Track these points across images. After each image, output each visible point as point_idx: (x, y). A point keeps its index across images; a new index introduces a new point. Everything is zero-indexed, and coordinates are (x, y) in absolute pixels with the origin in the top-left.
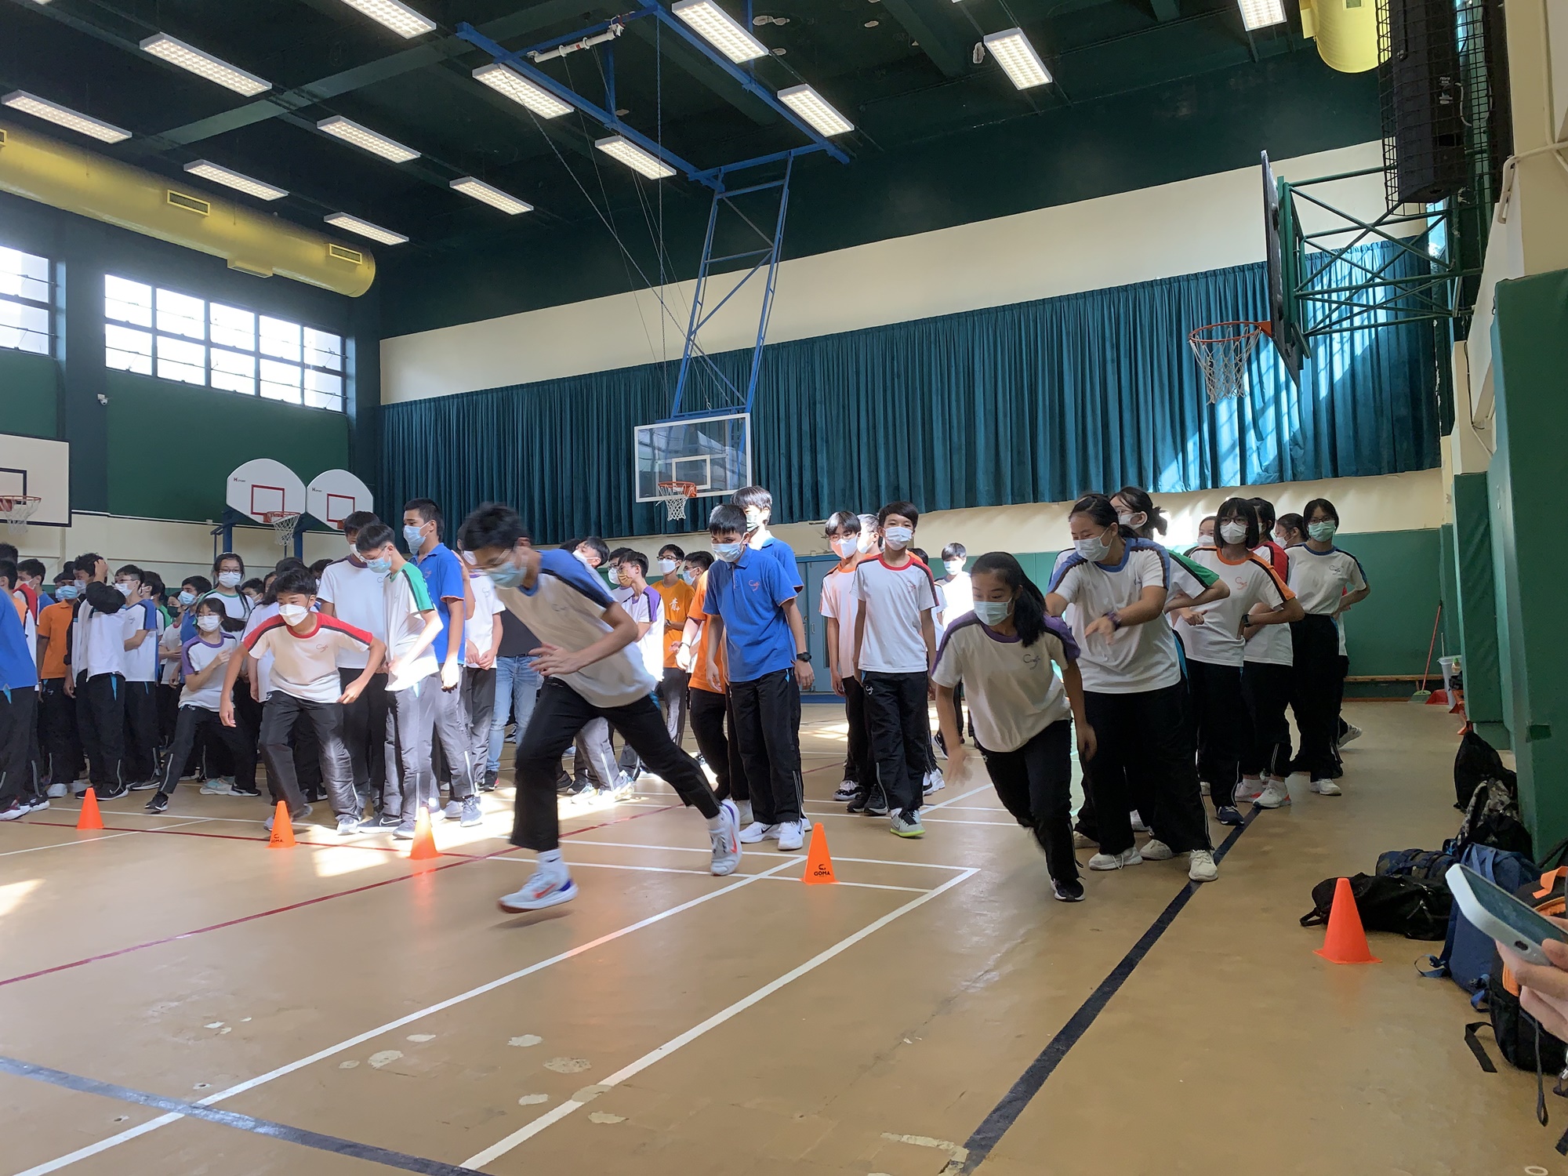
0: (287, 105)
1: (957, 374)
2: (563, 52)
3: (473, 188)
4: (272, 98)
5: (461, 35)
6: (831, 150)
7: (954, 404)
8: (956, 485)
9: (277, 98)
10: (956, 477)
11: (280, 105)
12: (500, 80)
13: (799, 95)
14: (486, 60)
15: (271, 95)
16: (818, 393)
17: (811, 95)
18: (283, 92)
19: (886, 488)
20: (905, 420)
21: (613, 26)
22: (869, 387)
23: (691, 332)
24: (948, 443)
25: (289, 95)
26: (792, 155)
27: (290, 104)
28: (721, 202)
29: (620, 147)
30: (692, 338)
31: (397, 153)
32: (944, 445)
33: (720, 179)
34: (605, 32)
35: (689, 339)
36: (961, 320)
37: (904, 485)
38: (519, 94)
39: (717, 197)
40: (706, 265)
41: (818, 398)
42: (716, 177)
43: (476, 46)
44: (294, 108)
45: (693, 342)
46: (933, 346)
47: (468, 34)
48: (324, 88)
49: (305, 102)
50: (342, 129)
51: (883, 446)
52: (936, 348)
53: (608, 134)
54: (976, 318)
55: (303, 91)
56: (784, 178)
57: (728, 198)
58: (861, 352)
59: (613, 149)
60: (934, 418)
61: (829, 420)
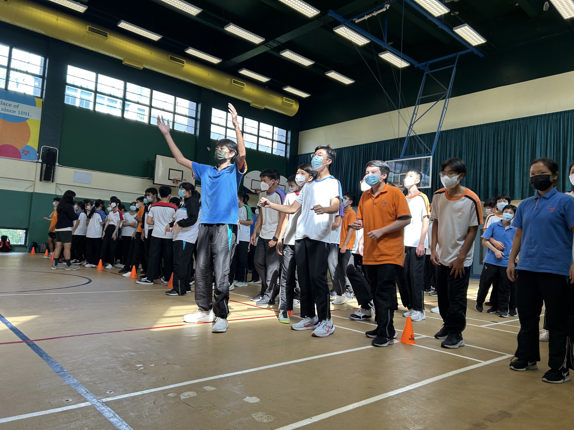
0: (270, 47)
1: (528, 142)
2: (366, 18)
3: (333, 75)
4: (265, 44)
5: (329, 14)
6: (476, 52)
7: (526, 155)
8: (524, 190)
9: (267, 44)
10: (525, 186)
11: (268, 46)
12: (343, 31)
13: (462, 28)
14: (338, 24)
15: (265, 43)
16: (463, 150)
17: (468, 28)
18: (268, 42)
19: (492, 189)
20: (502, 161)
21: (386, 5)
22: (487, 147)
23: (411, 125)
24: (522, 171)
25: (271, 43)
26: (459, 55)
27: (271, 46)
28: (427, 75)
29: (388, 55)
30: (411, 127)
31: (306, 62)
32: (520, 172)
33: (427, 66)
34: (382, 8)
35: (410, 128)
36: (531, 119)
37: (500, 189)
38: (350, 36)
39: (426, 73)
40: (419, 99)
41: (463, 152)
42: (426, 66)
43: (334, 19)
44: (272, 47)
45: (412, 129)
46: (517, 130)
47: (331, 14)
48: (282, 39)
49: (275, 45)
50: (288, 54)
51: (491, 172)
52: (518, 131)
53: (383, 51)
54: (539, 119)
55: (275, 41)
56: (454, 64)
57: (430, 73)
58: (484, 132)
59: (385, 56)
60: (516, 160)
61: (468, 161)
